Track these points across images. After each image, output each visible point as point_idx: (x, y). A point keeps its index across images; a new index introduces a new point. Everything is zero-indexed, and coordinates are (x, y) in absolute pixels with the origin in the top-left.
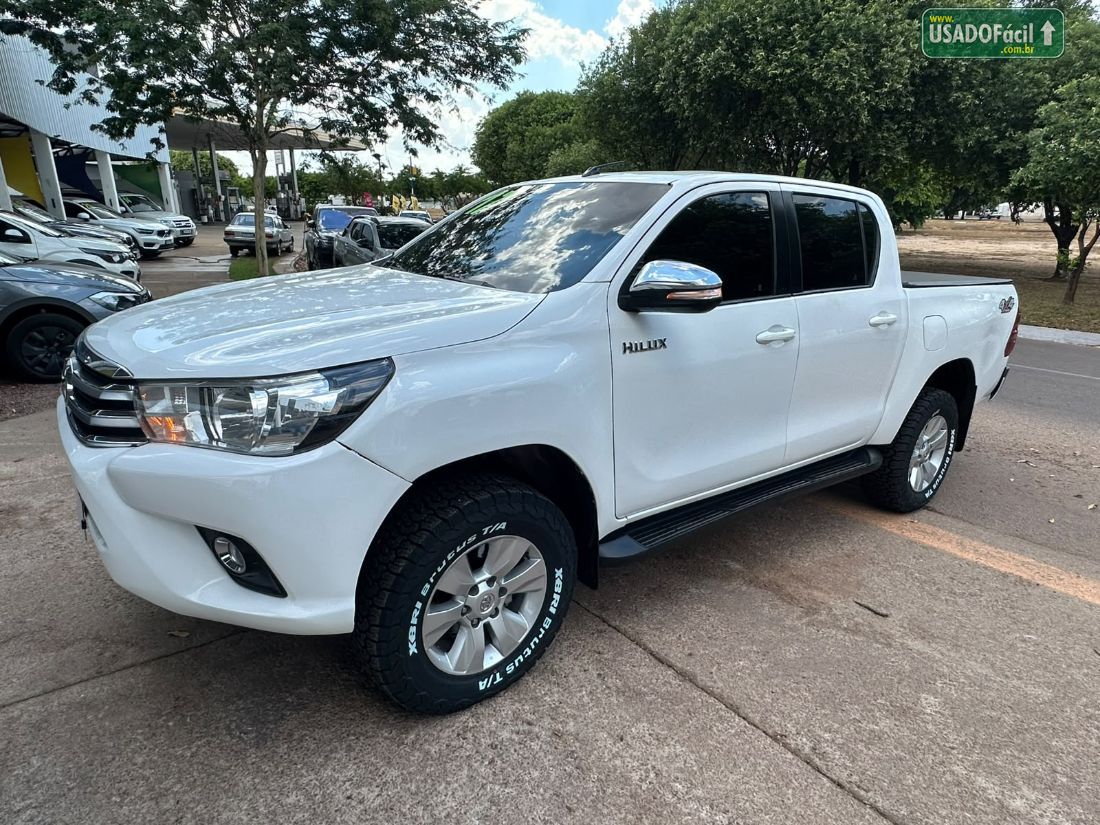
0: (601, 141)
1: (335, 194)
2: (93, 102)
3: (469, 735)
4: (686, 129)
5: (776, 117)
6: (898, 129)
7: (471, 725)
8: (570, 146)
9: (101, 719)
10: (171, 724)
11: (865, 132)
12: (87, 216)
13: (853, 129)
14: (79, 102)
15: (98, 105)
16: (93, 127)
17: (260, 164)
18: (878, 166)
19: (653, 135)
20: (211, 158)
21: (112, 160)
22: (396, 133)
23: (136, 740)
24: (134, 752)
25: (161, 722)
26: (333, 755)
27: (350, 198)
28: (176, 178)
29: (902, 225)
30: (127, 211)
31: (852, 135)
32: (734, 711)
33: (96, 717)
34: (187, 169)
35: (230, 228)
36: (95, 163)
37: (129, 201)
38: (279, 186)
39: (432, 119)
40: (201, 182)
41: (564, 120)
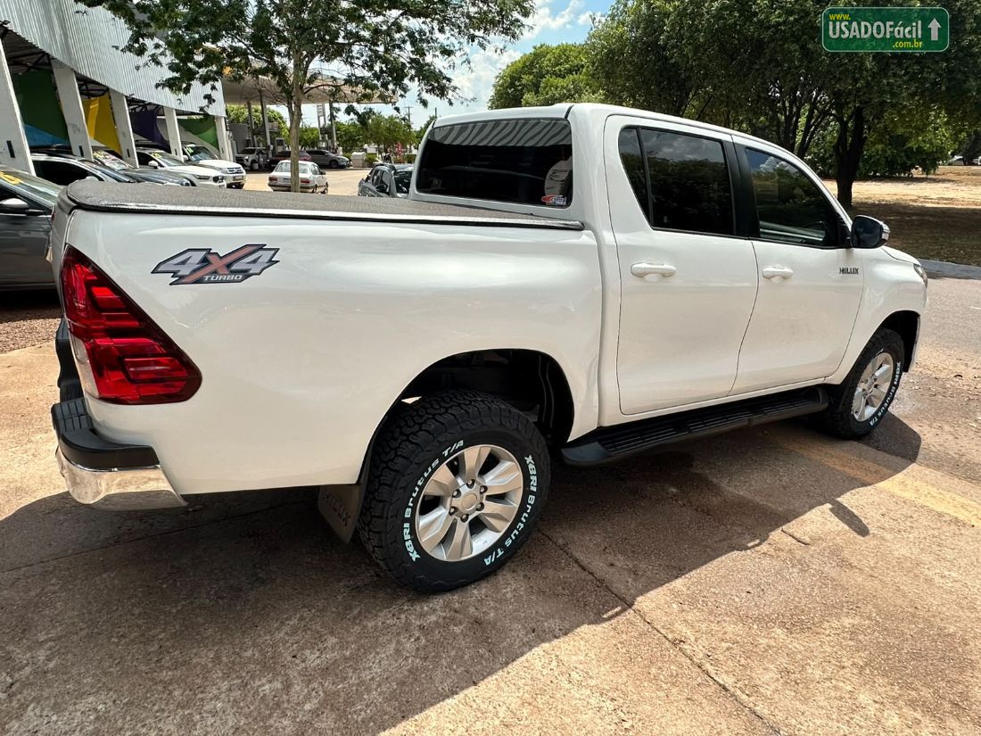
0: (608, 91)
1: (369, 144)
2: (158, 63)
3: (403, 616)
4: (689, 78)
5: (779, 64)
6: (904, 75)
7: (406, 608)
8: (580, 96)
9: (113, 578)
10: (165, 586)
11: (869, 78)
12: (156, 164)
13: (857, 76)
14: (147, 64)
15: (161, 66)
16: (157, 86)
17: (295, 117)
18: (882, 112)
19: (658, 84)
20: (262, 113)
21: (177, 115)
22: (414, 86)
23: (136, 596)
24: (133, 605)
25: (157, 584)
26: (288, 622)
27: (382, 146)
28: (230, 130)
29: (913, 171)
30: (189, 160)
31: (856, 81)
32: (641, 616)
33: (109, 576)
34: (243, 122)
35: (274, 174)
36: (163, 117)
37: (191, 151)
38: (320, 136)
39: (447, 73)
40: (254, 134)
41: (576, 71)
